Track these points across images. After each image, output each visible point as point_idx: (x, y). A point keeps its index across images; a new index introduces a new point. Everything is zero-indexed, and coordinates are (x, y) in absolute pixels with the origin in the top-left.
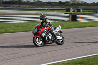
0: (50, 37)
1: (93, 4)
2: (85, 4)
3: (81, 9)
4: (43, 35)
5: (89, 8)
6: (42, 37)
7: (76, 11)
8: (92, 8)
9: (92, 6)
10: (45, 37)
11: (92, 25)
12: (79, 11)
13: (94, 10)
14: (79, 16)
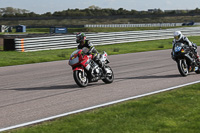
0: (97, 71)
1: (48, 16)
2: (32, 16)
3: (24, 27)
4: (88, 67)
5: (40, 23)
6: (86, 70)
7: (14, 30)
8: (47, 23)
9: (46, 19)
10: (91, 70)
11: (47, 58)
12: (19, 30)
13: (50, 27)
14: (19, 41)
